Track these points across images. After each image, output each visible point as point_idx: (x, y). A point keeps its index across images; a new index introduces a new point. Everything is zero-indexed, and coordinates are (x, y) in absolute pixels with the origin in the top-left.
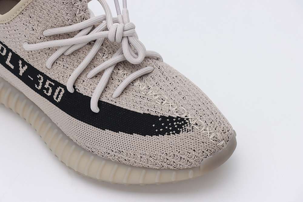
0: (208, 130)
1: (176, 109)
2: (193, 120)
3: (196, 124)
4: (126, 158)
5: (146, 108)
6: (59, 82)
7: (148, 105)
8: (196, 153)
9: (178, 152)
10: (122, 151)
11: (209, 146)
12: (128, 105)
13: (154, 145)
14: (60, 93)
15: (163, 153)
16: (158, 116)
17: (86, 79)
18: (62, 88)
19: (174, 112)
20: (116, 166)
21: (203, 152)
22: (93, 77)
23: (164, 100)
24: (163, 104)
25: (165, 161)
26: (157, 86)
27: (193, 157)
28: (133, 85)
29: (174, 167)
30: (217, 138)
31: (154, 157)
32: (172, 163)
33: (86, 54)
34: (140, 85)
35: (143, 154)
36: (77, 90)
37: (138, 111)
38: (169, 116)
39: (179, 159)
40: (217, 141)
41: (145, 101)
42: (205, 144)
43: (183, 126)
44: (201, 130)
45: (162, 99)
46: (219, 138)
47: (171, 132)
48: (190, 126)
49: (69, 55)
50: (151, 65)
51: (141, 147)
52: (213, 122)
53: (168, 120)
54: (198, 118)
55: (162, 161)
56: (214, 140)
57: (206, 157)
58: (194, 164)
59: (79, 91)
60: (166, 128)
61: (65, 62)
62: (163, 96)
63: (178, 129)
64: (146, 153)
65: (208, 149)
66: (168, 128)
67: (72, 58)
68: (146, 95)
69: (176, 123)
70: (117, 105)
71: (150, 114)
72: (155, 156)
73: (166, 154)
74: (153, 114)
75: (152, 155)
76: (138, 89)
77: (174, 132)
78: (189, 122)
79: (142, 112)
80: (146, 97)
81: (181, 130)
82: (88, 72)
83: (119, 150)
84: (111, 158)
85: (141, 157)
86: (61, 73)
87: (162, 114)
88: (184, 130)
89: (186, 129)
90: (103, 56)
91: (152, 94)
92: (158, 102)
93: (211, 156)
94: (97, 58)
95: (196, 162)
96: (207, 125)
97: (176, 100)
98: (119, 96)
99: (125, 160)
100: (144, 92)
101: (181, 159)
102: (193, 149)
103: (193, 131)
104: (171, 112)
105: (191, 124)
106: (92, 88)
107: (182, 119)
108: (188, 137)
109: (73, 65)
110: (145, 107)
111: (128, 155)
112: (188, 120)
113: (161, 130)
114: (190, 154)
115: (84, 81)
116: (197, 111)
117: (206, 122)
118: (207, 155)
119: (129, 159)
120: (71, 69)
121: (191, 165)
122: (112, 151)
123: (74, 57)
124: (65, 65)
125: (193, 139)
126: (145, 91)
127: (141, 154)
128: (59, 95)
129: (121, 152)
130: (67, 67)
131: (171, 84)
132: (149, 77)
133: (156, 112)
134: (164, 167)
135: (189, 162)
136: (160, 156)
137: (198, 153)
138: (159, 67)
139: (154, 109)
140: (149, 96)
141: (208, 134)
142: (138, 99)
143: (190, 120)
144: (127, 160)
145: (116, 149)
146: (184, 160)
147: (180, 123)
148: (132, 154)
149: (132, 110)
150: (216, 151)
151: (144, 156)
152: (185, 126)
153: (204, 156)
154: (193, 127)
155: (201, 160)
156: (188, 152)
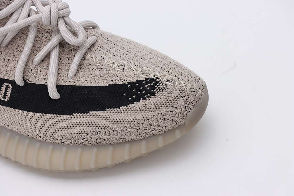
0: (182, 83)
1: (141, 71)
2: (163, 77)
3: (168, 81)
4: (105, 137)
5: (109, 79)
6: (3, 78)
7: (110, 75)
8: (178, 109)
9: (160, 114)
10: (99, 131)
11: (190, 99)
12: (89, 81)
13: (133, 114)
14: (7, 89)
15: (145, 120)
16: (125, 84)
17: (33, 66)
18: (8, 84)
19: (140, 75)
20: (95, 150)
21: (186, 107)
22: (40, 63)
23: (124, 66)
24: (125, 70)
25: (149, 128)
26: (109, 54)
27: (177, 115)
28: (85, 59)
29: (160, 132)
30: (194, 89)
31: (136, 127)
32: (156, 127)
33: (24, 40)
34: (92, 57)
35: (123, 127)
36: (27, 81)
37: (102, 84)
38: (137, 80)
39: (163, 122)
40: (196, 92)
41: (105, 72)
42: (185, 98)
43: (156, 86)
44: (176, 85)
45: (122, 66)
46: (196, 88)
47: (146, 96)
48: (163, 84)
49: (6, 46)
50: (91, 34)
51: (119, 120)
52: (182, 74)
53: (137, 85)
54: (167, 73)
55: (145, 129)
56: (192, 92)
57: (190, 111)
58: (180, 122)
59: (30, 81)
60: (139, 93)
61: (4, 55)
62: (121, 62)
63: (152, 91)
64: (126, 125)
65: (189, 103)
66: (141, 92)
67: (10, 48)
68: (102, 66)
69: (147, 86)
70: (77, 84)
71: (116, 84)
72: (136, 125)
73: (148, 120)
74: (119, 83)
75: (133, 125)
76: (92, 62)
77: (149, 95)
78: (160, 80)
79: (107, 85)
80: (104, 68)
81: (155, 90)
82: (32, 59)
83: (94, 131)
84: (86, 143)
85: (122, 131)
86: (3, 68)
87: (129, 80)
88: (158, 90)
89: (160, 89)
90: (42, 36)
91: (109, 63)
92: (119, 70)
93: (194, 109)
94: (37, 40)
95: (181, 119)
96: (179, 78)
97: (135, 62)
98: (75, 75)
99: (104, 140)
100: (100, 63)
101: (165, 121)
102: (175, 106)
103: (168, 89)
104: (137, 75)
105: (163, 82)
106: (44, 75)
107: (152, 80)
108: (165, 96)
109: (14, 55)
110: (107, 78)
111: (106, 134)
112: (159, 79)
113: (134, 97)
114: (174, 113)
115: (32, 69)
116: (162, 68)
117: (176, 76)
118: (190, 109)
119: (109, 137)
120: (13, 60)
121: (176, 124)
122: (87, 134)
123: (11, 46)
124: (5, 58)
125: (171, 97)
126: (100, 61)
127: (121, 128)
128: (7, 93)
129: (97, 133)
130: (8, 60)
131: (122, 48)
132: (96, 47)
133: (121, 80)
134: (149, 134)
135: (174, 121)
136: (142, 124)
137: (181, 109)
138: (101, 35)
139: (117, 77)
140: (107, 66)
141: (185, 87)
142: (97, 72)
143: (160, 78)
144: (106, 139)
145: (92, 130)
146: (169, 121)
147: (152, 84)
148: (111, 131)
149: (94, 85)
150: (197, 103)
151: (125, 129)
152: (158, 86)
153: (187, 111)
154: (166, 84)
155: (186, 115)
156: (170, 112)
